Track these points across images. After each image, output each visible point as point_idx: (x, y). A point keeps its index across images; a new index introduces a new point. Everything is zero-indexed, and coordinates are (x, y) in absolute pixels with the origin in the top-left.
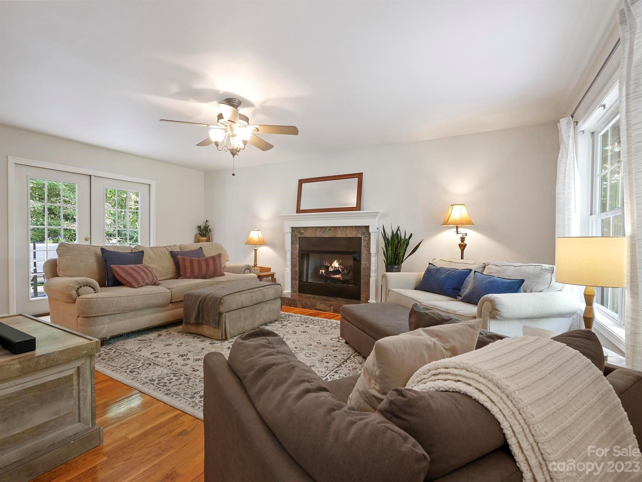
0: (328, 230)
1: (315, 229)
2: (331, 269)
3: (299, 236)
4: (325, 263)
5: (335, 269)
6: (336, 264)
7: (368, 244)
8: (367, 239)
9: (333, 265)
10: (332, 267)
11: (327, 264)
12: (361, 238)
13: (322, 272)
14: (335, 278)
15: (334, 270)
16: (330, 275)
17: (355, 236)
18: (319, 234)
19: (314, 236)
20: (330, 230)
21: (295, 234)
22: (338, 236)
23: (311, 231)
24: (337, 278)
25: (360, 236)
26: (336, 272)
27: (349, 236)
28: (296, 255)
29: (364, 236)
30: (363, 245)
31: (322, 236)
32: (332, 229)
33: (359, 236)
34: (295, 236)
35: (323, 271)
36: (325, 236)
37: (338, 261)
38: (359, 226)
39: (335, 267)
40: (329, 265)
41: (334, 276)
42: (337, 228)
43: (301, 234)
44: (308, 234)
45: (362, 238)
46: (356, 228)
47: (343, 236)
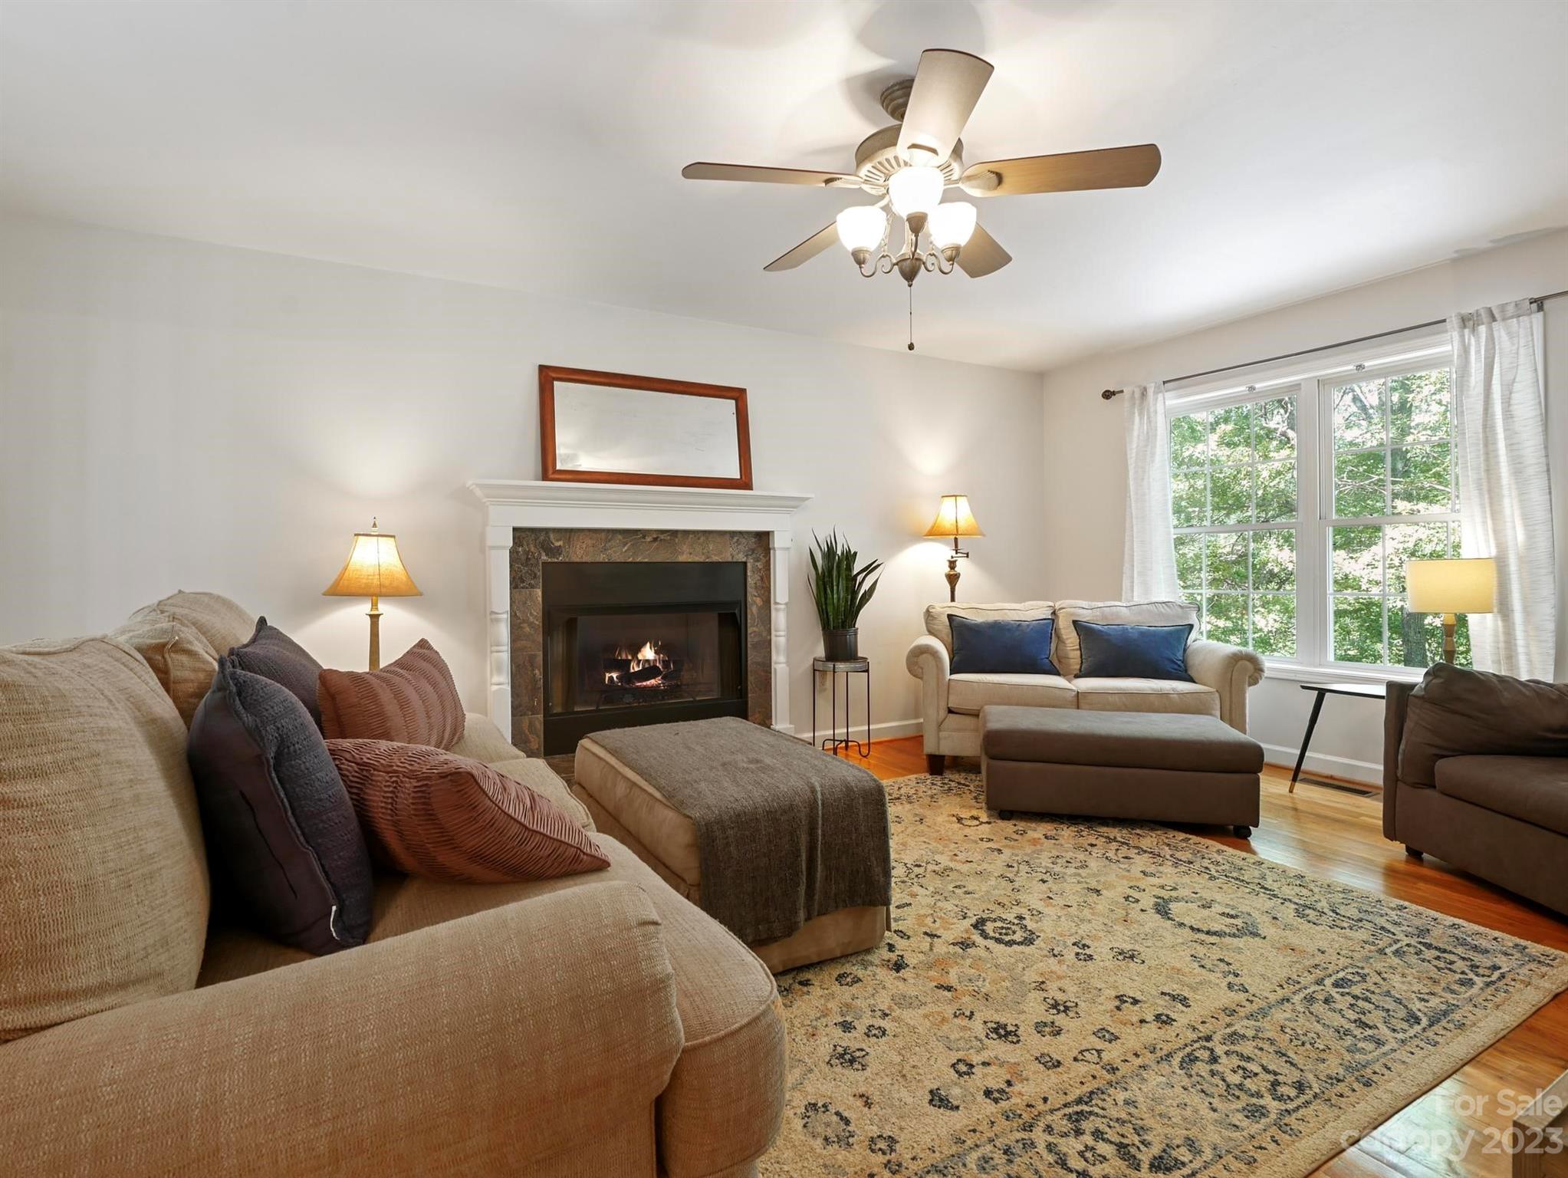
0: (649, 539)
1: (603, 535)
2: (635, 668)
3: (544, 558)
4: (620, 654)
5: (647, 666)
6: (648, 653)
7: (762, 578)
8: (759, 565)
9: (640, 657)
10: (639, 661)
11: (624, 657)
12: (745, 563)
13: (611, 678)
14: (645, 687)
15: (644, 669)
16: (633, 684)
17: (730, 560)
18: (619, 553)
19: (602, 558)
20: (655, 540)
21: (527, 553)
22: (682, 558)
23: (590, 542)
24: (652, 686)
25: (744, 560)
26: (650, 671)
27: (715, 559)
28: (531, 625)
29: (754, 559)
30: (750, 581)
31: (630, 560)
32: (662, 537)
33: (741, 558)
34: (528, 559)
35: (615, 675)
36: (639, 559)
37: (654, 645)
38: (741, 533)
39: (648, 661)
40: (630, 658)
41: (644, 683)
42: (679, 535)
43: (551, 551)
44: (579, 553)
45: (749, 565)
46: (733, 537)
47: (697, 559)
